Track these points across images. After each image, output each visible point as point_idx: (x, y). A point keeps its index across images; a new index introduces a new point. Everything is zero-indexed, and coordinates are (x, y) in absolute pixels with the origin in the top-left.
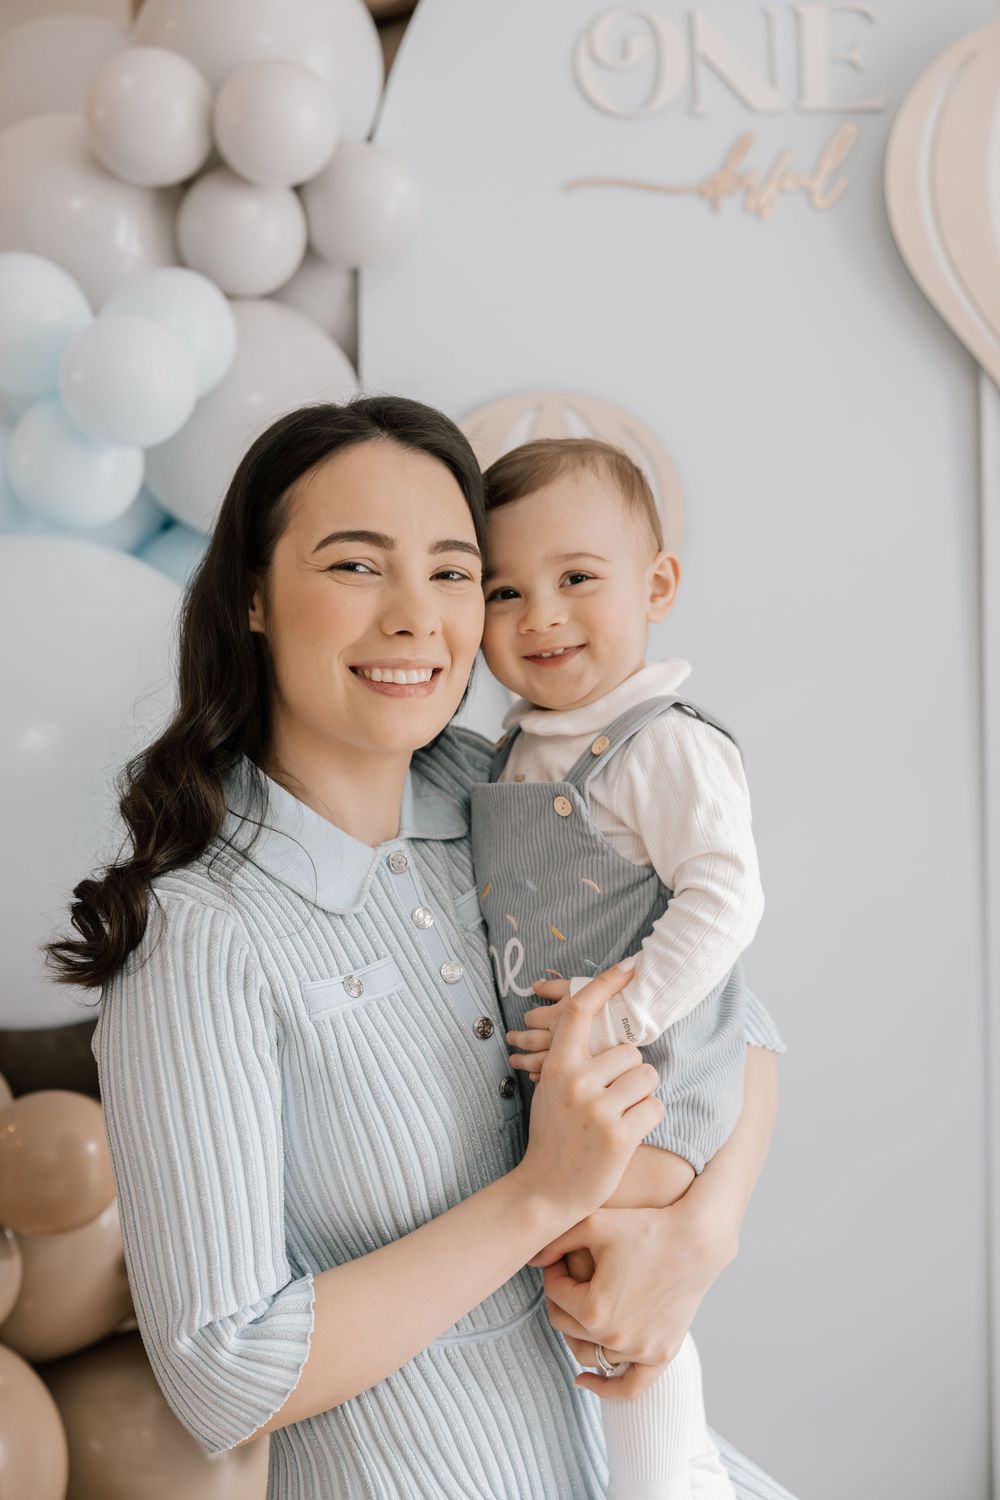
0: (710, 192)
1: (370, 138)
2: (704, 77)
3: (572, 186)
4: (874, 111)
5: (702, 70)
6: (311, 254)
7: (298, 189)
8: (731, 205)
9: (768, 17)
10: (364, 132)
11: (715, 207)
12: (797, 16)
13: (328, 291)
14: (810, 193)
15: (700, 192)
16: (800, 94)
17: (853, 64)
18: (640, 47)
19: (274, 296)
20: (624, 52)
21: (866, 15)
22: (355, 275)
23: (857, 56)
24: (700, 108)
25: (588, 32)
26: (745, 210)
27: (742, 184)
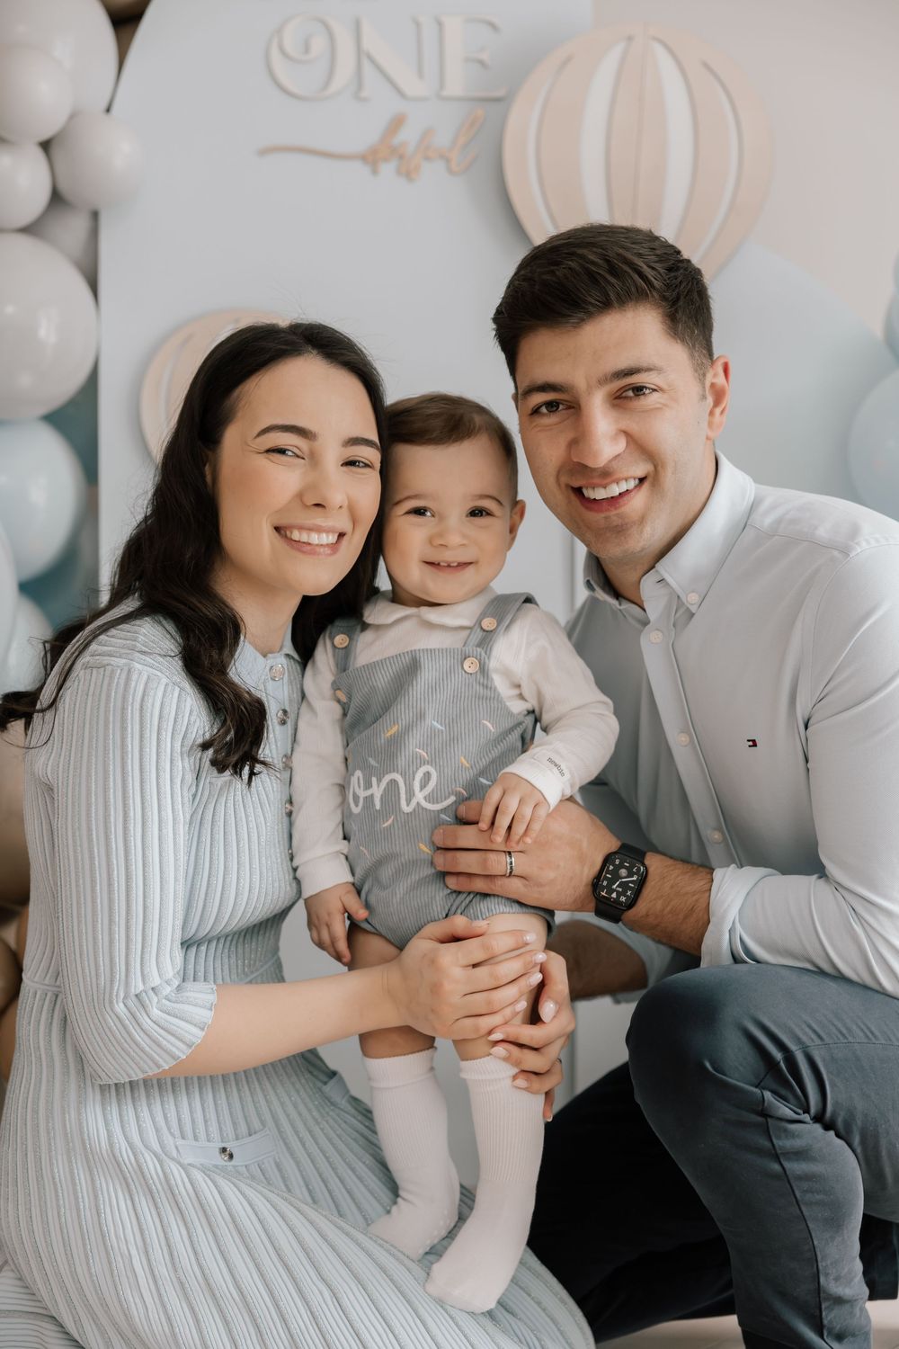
0: (371, 159)
1: (108, 110)
2: (367, 68)
3: (265, 152)
4: (498, 100)
5: (367, 66)
6: (57, 198)
7: (46, 146)
8: (388, 169)
9: (418, 24)
10: (104, 105)
11: (375, 172)
12: (440, 24)
13: (73, 229)
14: (448, 161)
15: (364, 159)
16: (442, 85)
17: (482, 63)
18: (319, 44)
19: (29, 230)
20: (307, 49)
21: (493, 26)
22: (95, 215)
23: (484, 56)
24: (364, 94)
25: (279, 31)
26: (399, 172)
27: (397, 153)
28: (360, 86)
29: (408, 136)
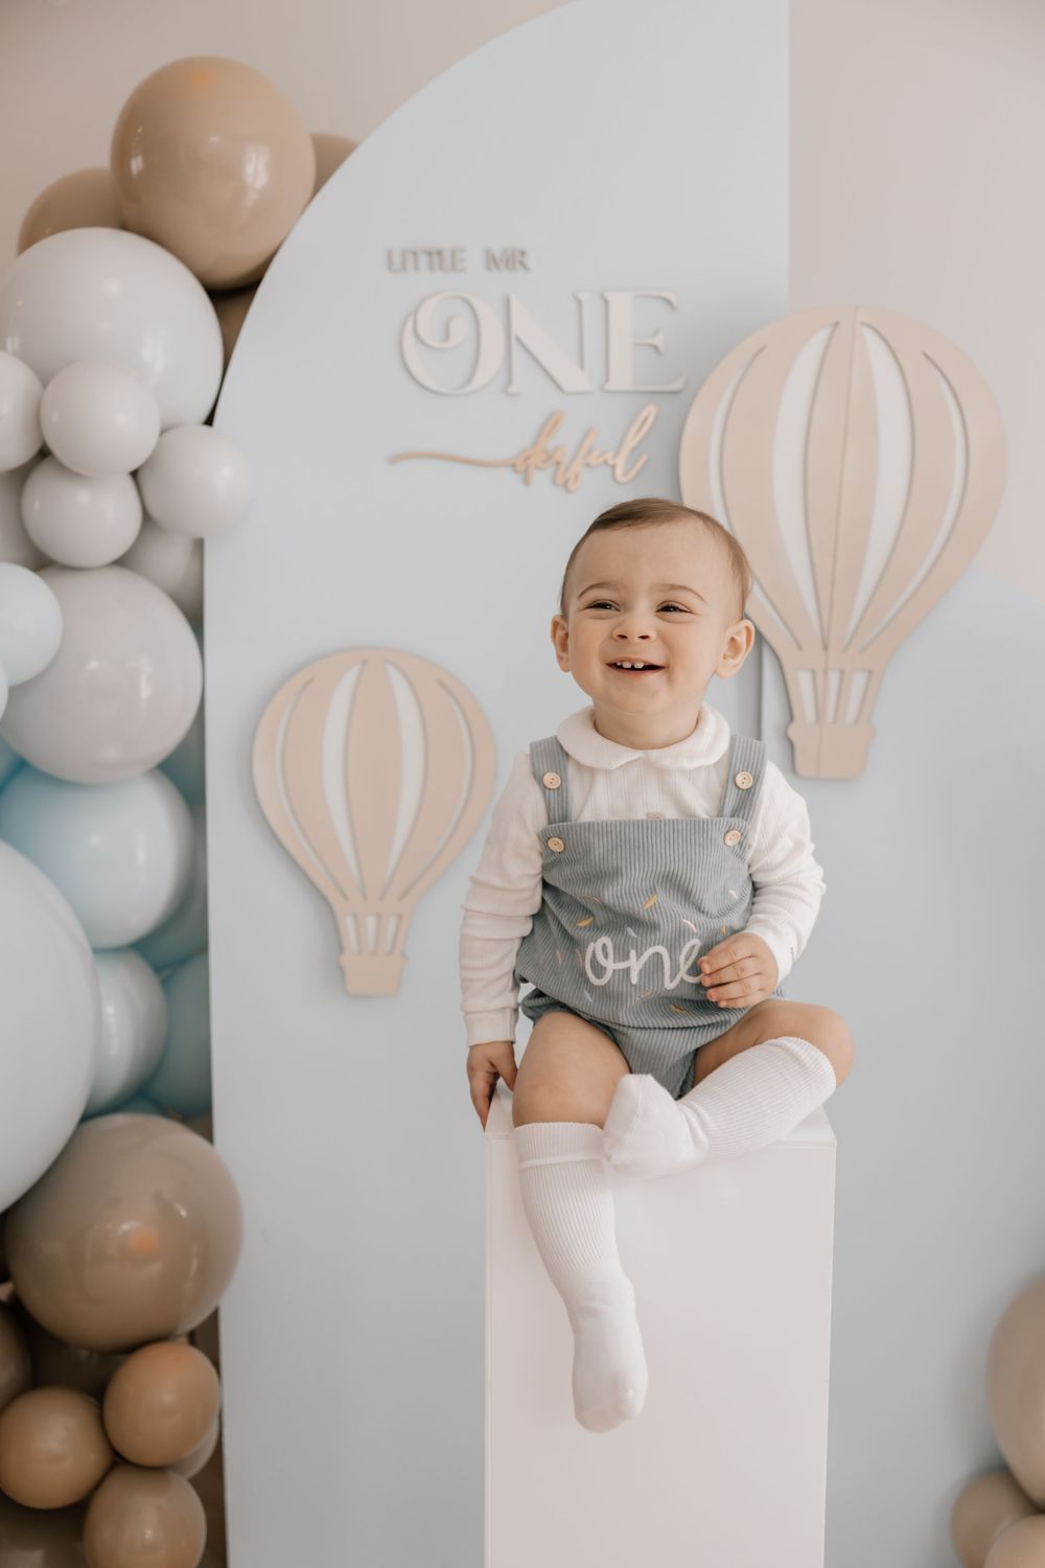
0: (521, 467)
1: (209, 421)
2: (518, 357)
3: (398, 458)
4: (674, 393)
5: (517, 351)
6: (148, 525)
7: (134, 474)
8: (541, 478)
9: (580, 302)
10: (205, 415)
11: (526, 482)
12: (606, 302)
14: (613, 467)
15: (514, 466)
16: (607, 378)
17: (656, 348)
18: (461, 328)
20: (447, 337)
21: (668, 302)
22: (199, 546)
23: (657, 341)
24: (513, 389)
25: (415, 313)
26: (554, 482)
27: (552, 460)
28: (510, 381)
29: (565, 439)
